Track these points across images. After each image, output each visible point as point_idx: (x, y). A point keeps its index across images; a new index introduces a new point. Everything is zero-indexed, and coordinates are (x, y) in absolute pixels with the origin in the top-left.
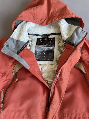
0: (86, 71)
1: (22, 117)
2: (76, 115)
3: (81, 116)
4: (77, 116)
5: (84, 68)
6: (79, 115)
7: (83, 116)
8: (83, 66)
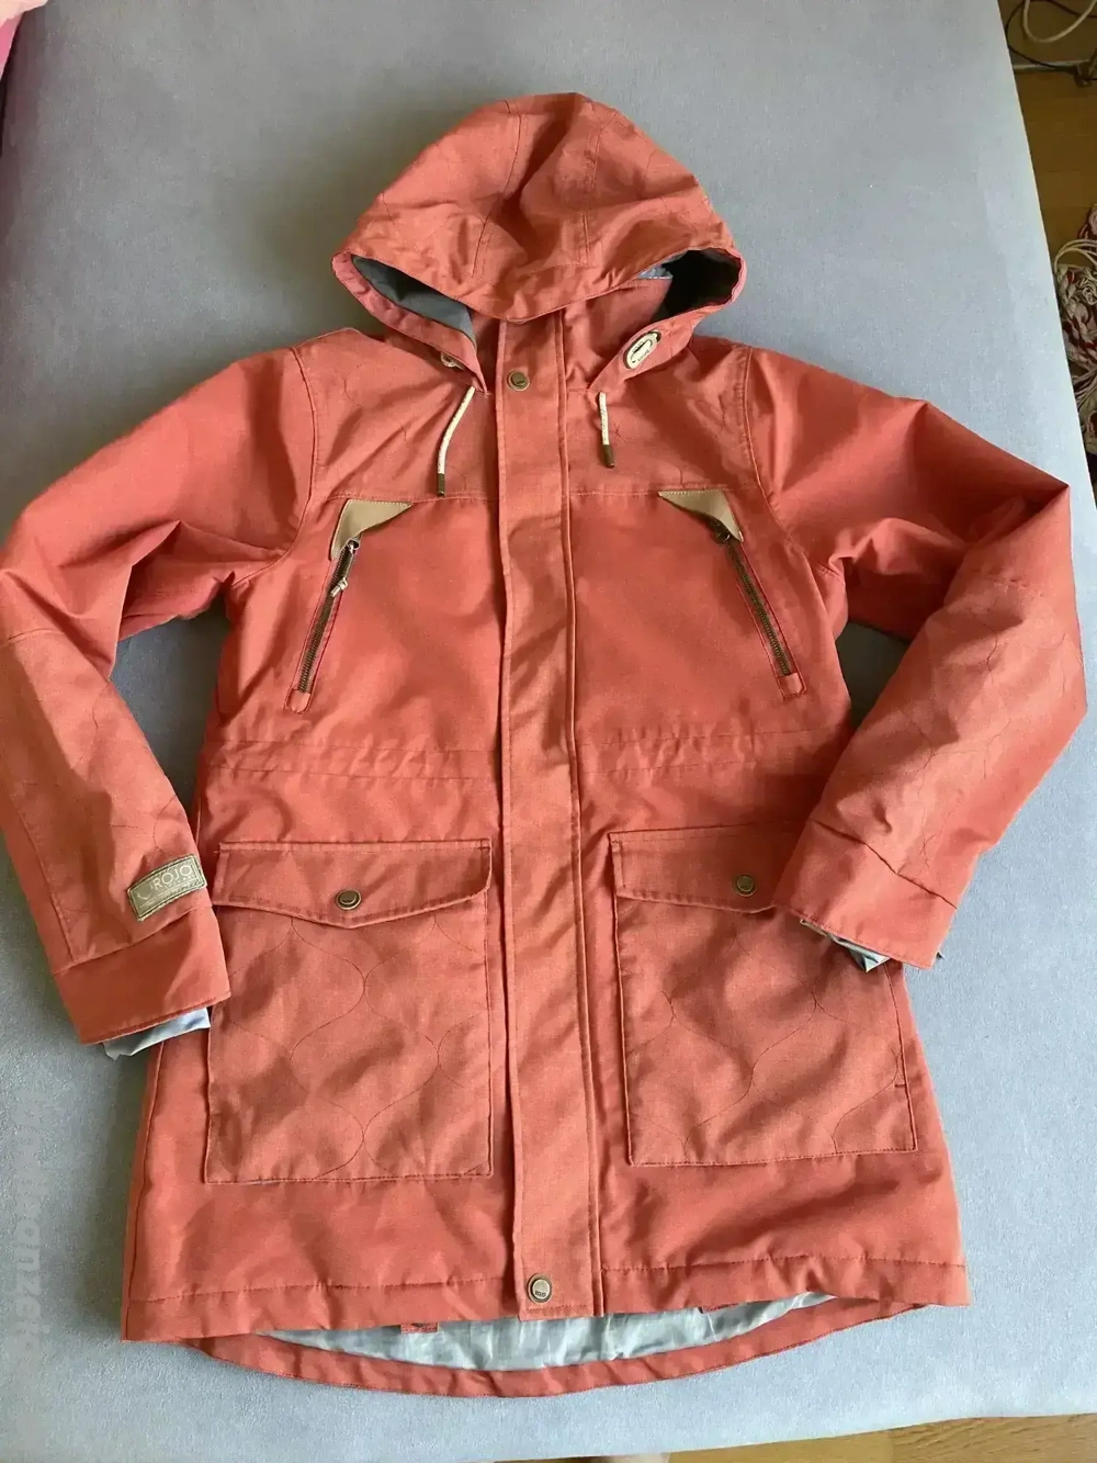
0: (741, 528)
1: (412, 760)
2: (685, 730)
3: (708, 732)
4: (687, 734)
5: (734, 514)
6: (699, 727)
7: (714, 733)
8: (727, 499)
